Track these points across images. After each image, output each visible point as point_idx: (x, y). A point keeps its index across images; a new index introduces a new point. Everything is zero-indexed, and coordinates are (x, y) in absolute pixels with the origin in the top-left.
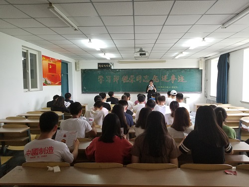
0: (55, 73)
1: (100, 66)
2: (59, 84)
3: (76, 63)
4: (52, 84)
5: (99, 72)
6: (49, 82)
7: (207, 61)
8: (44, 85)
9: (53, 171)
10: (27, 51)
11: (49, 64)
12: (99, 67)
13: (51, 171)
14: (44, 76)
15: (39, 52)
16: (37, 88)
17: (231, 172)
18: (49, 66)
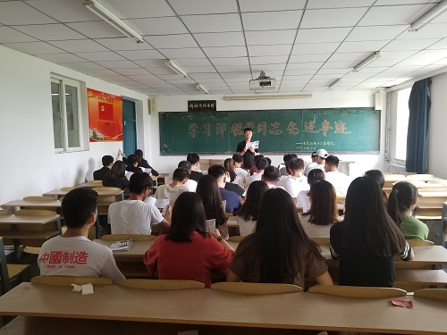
0: (112, 119)
1: (192, 106)
2: (119, 140)
3: (149, 101)
4: (105, 139)
5: (191, 117)
6: (100, 135)
7: (390, 93)
8: (91, 140)
9: (81, 292)
10: (61, 81)
11: (100, 104)
12: (189, 108)
13: (78, 292)
14: (92, 125)
15: (82, 83)
16: (79, 146)
17: (403, 302)
18: (100, 108)
